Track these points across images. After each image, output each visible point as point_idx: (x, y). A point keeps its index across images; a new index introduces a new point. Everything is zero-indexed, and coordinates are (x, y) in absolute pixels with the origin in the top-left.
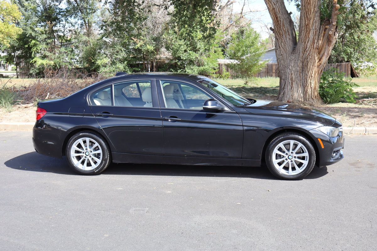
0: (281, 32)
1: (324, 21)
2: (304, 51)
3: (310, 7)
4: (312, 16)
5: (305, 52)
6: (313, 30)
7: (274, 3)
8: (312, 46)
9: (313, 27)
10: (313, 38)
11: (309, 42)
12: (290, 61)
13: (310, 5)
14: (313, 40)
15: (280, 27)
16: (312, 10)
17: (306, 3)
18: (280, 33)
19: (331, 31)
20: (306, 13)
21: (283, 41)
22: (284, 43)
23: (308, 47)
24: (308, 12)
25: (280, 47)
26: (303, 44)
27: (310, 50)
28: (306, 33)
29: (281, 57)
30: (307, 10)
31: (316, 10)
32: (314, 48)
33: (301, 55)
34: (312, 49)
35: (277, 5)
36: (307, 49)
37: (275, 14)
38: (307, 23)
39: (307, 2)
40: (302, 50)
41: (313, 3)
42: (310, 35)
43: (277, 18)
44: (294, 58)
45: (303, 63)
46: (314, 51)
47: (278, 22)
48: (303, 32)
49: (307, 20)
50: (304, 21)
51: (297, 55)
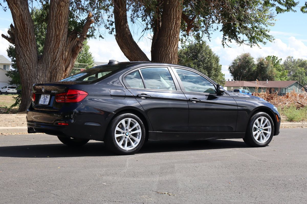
0: (27, 40)
1: (71, 33)
2: (53, 61)
3: (61, 18)
4: (62, 27)
5: (54, 63)
6: (62, 41)
7: (22, 9)
8: (61, 56)
9: (63, 38)
10: (62, 49)
11: (58, 53)
12: (37, 70)
13: (62, 16)
14: (62, 51)
15: (26, 35)
16: (63, 21)
17: (57, 13)
18: (25, 41)
19: (80, 44)
20: (57, 23)
21: (29, 49)
22: (30, 52)
23: (58, 57)
24: (59, 23)
25: (24, 55)
26: (52, 54)
27: (60, 61)
28: (56, 44)
29: (26, 66)
30: (58, 21)
31: (66, 22)
32: (63, 59)
33: (49, 65)
34: (61, 59)
35: (25, 12)
36: (57, 59)
37: (22, 21)
38: (57, 33)
39: (59, 13)
40: (51, 61)
41: (64, 15)
42: (60, 45)
43: (24, 25)
44: (41, 68)
45: (51, 73)
46: (63, 62)
47: (24, 29)
48: (52, 42)
49: (58, 30)
50: (54, 31)
51: (45, 65)
